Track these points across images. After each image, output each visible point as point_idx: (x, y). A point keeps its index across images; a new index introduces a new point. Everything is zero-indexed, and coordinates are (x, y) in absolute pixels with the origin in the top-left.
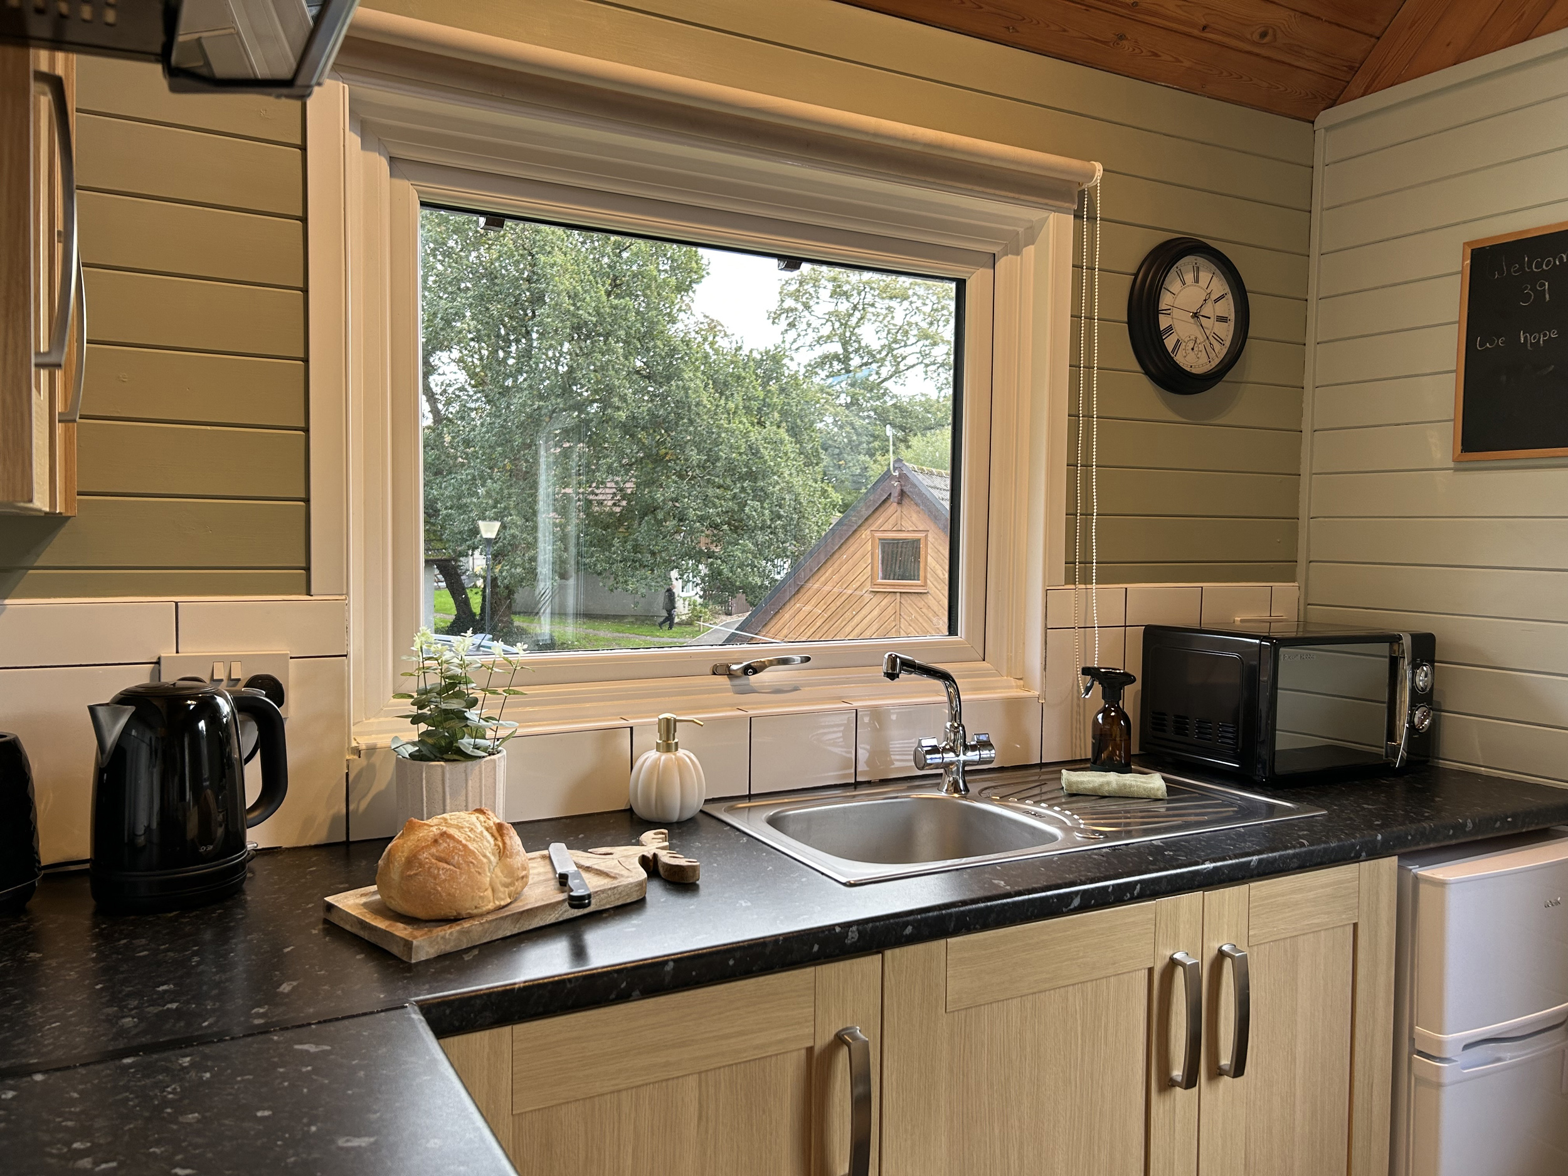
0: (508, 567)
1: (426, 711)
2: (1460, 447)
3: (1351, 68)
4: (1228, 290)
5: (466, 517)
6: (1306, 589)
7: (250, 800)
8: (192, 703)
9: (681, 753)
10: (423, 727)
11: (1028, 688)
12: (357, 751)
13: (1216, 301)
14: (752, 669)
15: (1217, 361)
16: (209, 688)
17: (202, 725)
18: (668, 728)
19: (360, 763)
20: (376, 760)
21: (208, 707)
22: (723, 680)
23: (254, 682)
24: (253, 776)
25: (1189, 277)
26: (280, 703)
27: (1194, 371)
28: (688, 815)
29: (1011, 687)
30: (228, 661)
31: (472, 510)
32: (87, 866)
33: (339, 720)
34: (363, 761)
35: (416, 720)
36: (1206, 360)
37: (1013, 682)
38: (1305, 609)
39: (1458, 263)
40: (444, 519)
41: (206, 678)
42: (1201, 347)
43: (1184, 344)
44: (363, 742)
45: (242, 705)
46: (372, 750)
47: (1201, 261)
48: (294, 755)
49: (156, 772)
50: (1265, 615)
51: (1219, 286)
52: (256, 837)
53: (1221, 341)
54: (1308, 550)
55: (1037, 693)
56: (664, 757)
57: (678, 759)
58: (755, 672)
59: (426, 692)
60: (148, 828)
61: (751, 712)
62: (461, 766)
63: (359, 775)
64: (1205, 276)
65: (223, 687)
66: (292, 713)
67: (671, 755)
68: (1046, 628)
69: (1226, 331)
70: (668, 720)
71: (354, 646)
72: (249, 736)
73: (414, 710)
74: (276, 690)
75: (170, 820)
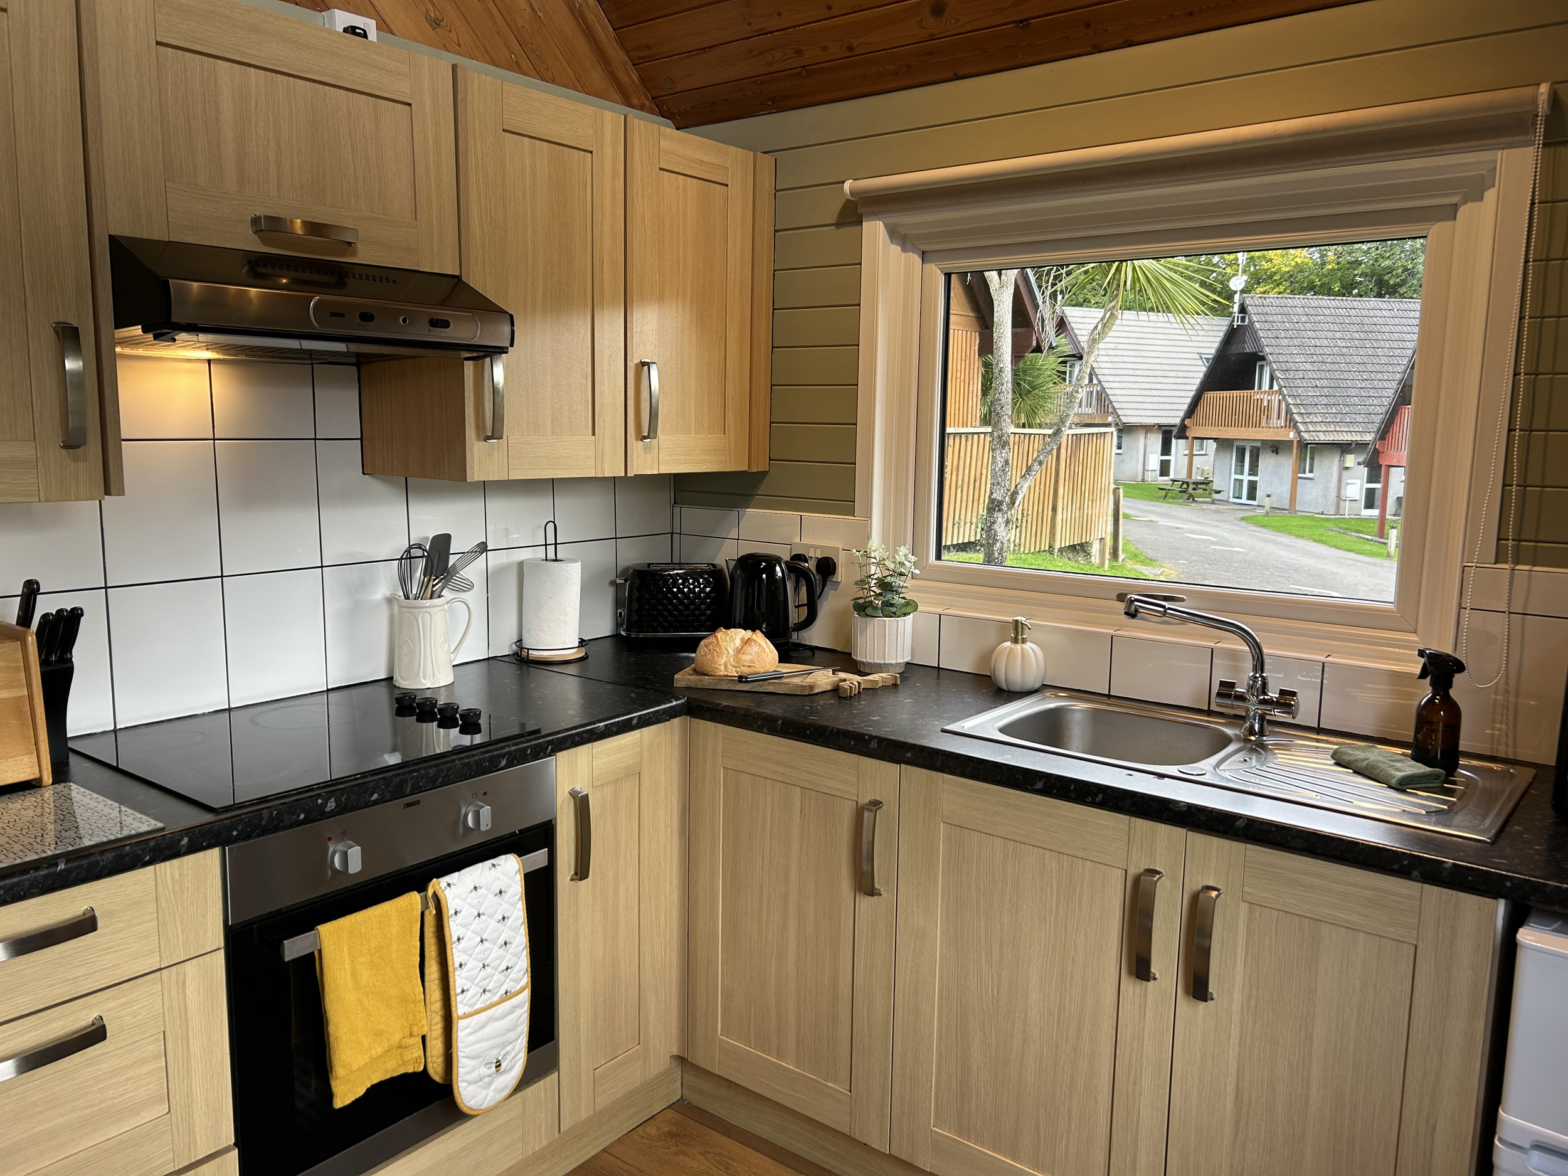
18: (1017, 627)
23: (822, 560)
30: (816, 547)
41: (807, 555)
66: (842, 579)
67: (1018, 646)
68: (1461, 607)
70: (1017, 621)
74: (832, 565)
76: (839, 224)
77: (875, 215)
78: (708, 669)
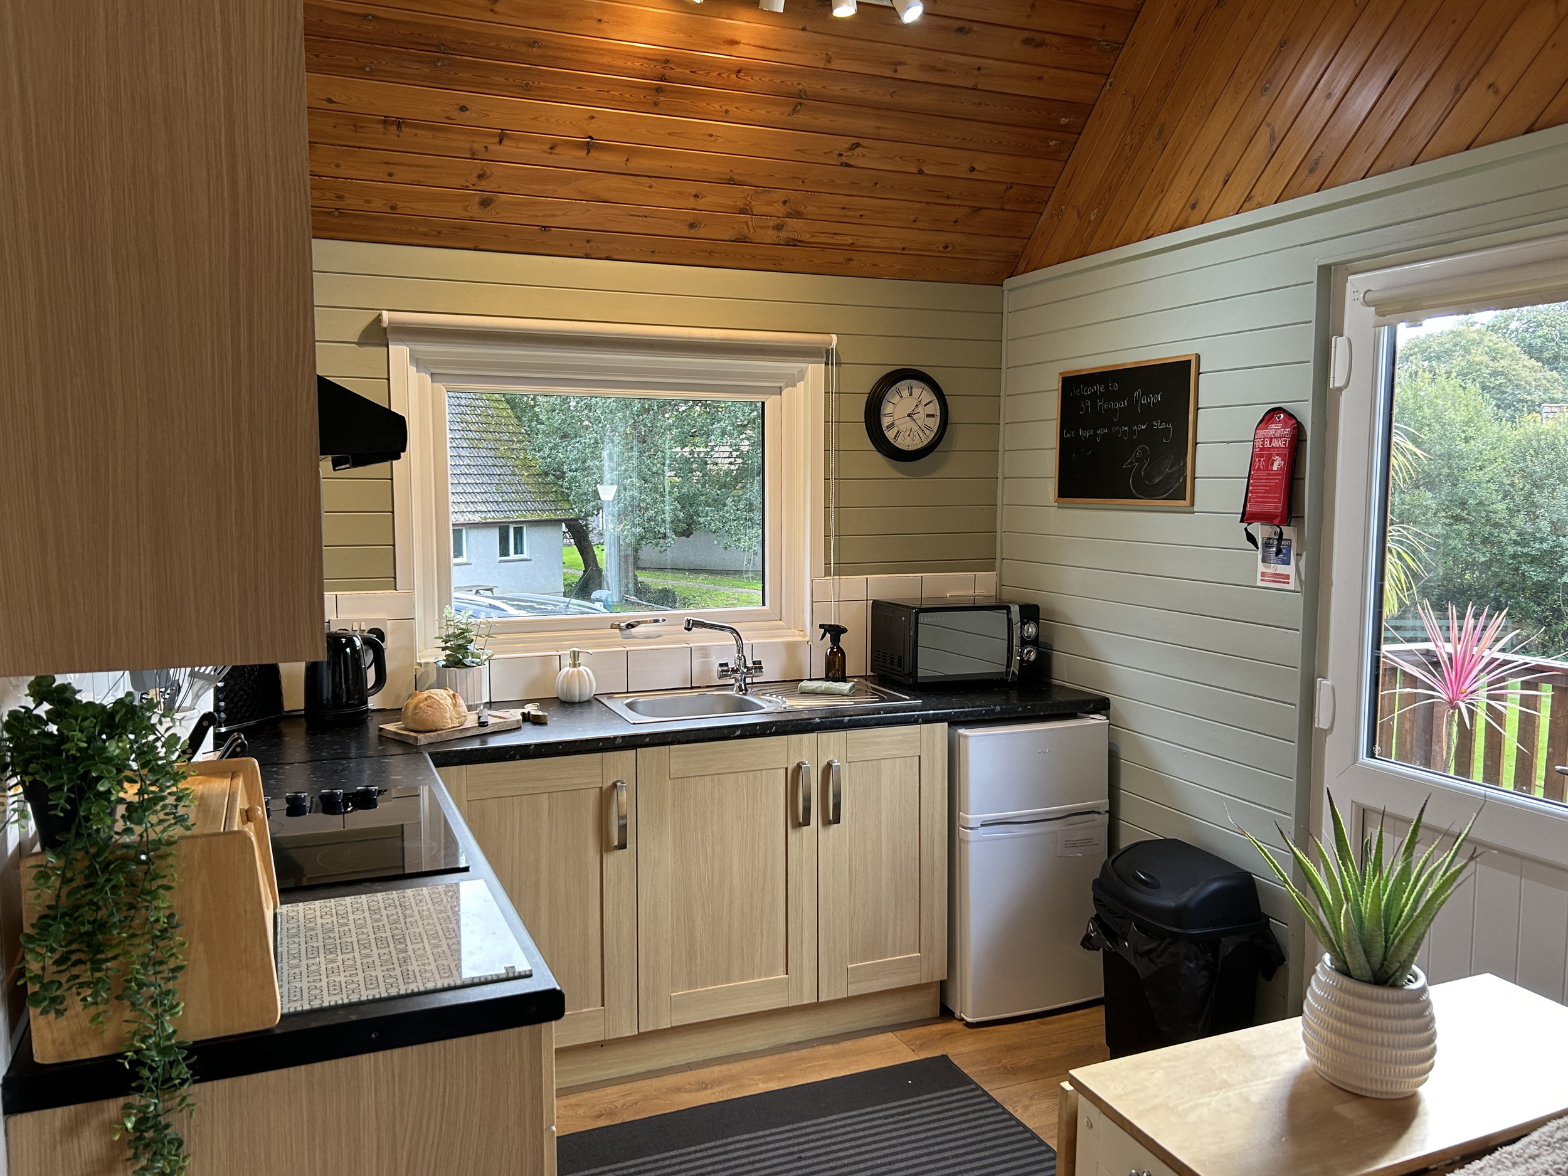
0: (629, 527)
1: (448, 644)
2: (1057, 495)
3: (1017, 256)
4: (934, 397)
5: (590, 479)
6: (1000, 577)
7: (370, 685)
8: (344, 640)
9: (581, 668)
10: (448, 652)
11: (804, 636)
12: (420, 665)
13: (925, 405)
14: (630, 626)
15: (926, 443)
16: (351, 633)
17: (348, 650)
18: (575, 656)
19: (421, 670)
20: (429, 668)
21: (350, 642)
22: (617, 631)
23: (371, 631)
24: (371, 675)
25: (905, 393)
26: (383, 641)
27: (911, 449)
28: (586, 699)
29: (795, 636)
30: (359, 621)
31: (594, 473)
32: (303, 712)
33: (411, 650)
34: (423, 669)
35: (444, 649)
36: (919, 441)
37: (797, 632)
38: (1000, 589)
39: (1057, 385)
40: (570, 483)
41: (350, 630)
42: (916, 434)
43: (902, 434)
44: (423, 661)
45: (366, 642)
46: (427, 664)
47: (913, 382)
48: (389, 666)
49: (330, 672)
50: (971, 592)
51: (927, 395)
52: (373, 703)
53: (929, 428)
54: (1002, 552)
55: (808, 639)
56: (572, 670)
57: (578, 671)
58: (633, 627)
59: (448, 636)
60: (327, 699)
61: (628, 649)
62: (464, 670)
63: (421, 676)
64: (916, 391)
65: (357, 633)
66: (388, 645)
67: (576, 669)
68: (812, 602)
69: (934, 423)
70: (574, 652)
71: (418, 614)
72: (369, 657)
73: (443, 645)
74: (381, 635)
75: (336, 696)
76: (360, 343)
77: (401, 341)
78: (440, 725)
